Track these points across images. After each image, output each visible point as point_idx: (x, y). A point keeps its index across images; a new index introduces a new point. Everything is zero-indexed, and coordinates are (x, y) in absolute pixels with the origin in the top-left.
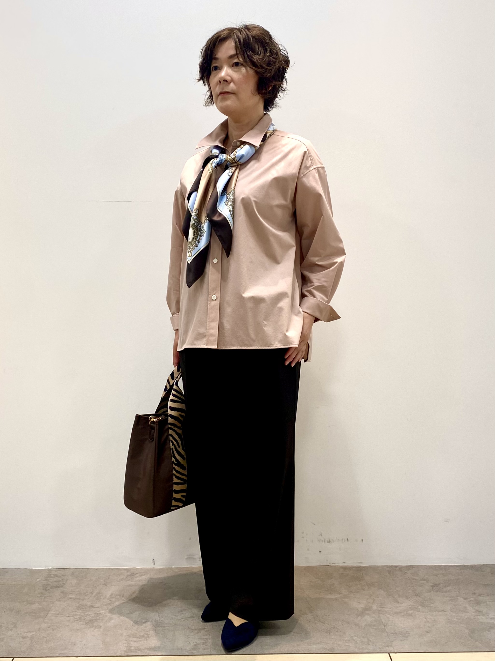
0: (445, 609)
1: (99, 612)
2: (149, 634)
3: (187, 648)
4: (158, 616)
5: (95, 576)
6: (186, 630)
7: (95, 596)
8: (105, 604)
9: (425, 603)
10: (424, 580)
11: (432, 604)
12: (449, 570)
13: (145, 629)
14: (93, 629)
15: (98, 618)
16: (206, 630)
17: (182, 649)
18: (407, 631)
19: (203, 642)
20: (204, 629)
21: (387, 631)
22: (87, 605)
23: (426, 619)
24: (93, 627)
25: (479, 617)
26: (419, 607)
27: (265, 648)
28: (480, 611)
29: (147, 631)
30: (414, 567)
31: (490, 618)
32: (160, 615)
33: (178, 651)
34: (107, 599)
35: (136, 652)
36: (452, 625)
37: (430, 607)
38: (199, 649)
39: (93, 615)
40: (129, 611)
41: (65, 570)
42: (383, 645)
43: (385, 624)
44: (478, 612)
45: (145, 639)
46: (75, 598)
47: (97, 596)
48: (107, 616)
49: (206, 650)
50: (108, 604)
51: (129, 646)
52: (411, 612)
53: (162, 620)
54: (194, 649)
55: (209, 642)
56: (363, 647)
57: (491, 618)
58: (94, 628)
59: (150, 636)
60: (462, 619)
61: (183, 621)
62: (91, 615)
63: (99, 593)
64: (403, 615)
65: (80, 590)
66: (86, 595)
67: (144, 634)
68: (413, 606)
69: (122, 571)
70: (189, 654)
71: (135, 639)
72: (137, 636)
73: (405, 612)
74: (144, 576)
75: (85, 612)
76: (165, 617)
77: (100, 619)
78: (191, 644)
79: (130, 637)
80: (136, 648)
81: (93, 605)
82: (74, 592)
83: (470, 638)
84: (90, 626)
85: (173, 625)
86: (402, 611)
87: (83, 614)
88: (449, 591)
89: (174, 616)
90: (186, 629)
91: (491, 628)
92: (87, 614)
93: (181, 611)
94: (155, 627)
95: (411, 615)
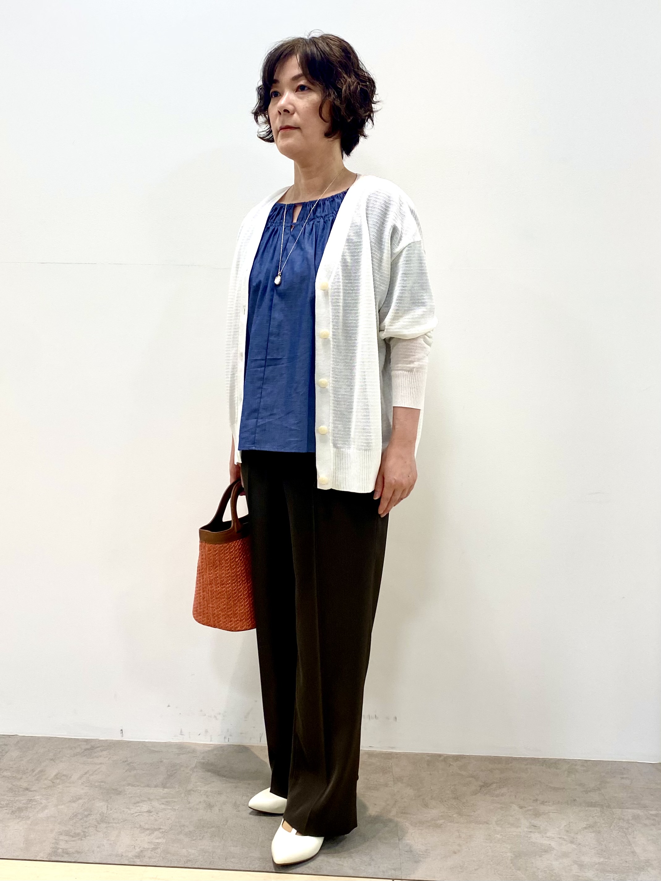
0: (489, 820)
1: (34, 797)
2: (87, 832)
3: (129, 855)
4: (106, 807)
5: (44, 748)
6: (136, 829)
7: (36, 775)
8: (46, 787)
9: (464, 810)
10: (472, 776)
11: (473, 813)
12: (510, 765)
13: (84, 824)
14: (19, 821)
15: (29, 805)
16: (161, 830)
17: (122, 855)
18: (427, 850)
19: (153, 847)
20: (160, 829)
21: (400, 848)
22: (22, 787)
23: (458, 832)
24: (19, 817)
25: (532, 835)
26: (454, 816)
27: (231, 861)
28: (536, 826)
29: (86, 828)
30: (465, 758)
31: (547, 837)
32: (109, 806)
33: (116, 858)
34: (50, 780)
35: (63, 856)
36: (491, 845)
37: (468, 816)
38: (145, 856)
39: (24, 802)
40: (72, 799)
41: (10, 737)
42: (390, 867)
43: (401, 837)
44: (532, 826)
45: (79, 838)
46: (10, 776)
47: (37, 776)
48: (41, 803)
49: (153, 860)
50: (49, 787)
51: (56, 847)
52: (441, 822)
53: (109, 813)
54: (138, 857)
55: (160, 848)
56: (362, 868)
57: (549, 838)
58: (20, 819)
59: (87, 835)
60: (508, 836)
61: (136, 816)
62: (23, 800)
63: (41, 771)
64: (429, 826)
65: (20, 766)
66: (25, 773)
67: (81, 831)
68: (447, 813)
69: (79, 743)
70: (129, 864)
71: (67, 838)
72: (71, 834)
73: (433, 822)
74: (106, 752)
75: (16, 797)
76: (116, 809)
77: (31, 807)
78: (135, 850)
79: (61, 834)
80: (65, 851)
81: (28, 787)
82: (12, 768)
83: (512, 865)
84: (16, 816)
85: (122, 822)
86: (429, 820)
87: (12, 799)
88: (502, 795)
89: (127, 808)
90: (136, 827)
91: (545, 851)
92: (17, 800)
93: (138, 802)
94: (98, 823)
95: (439, 826)
